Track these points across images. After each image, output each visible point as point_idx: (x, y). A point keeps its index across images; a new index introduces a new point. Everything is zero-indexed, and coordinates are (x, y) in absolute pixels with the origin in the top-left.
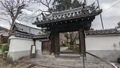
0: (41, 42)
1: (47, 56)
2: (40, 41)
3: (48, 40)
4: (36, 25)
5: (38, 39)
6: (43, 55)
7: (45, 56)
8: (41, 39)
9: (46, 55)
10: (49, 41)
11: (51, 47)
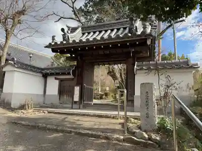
2: (56, 79)
4: (51, 49)
5: (52, 74)
6: (62, 104)
8: (58, 74)
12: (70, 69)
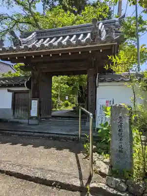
2: (9, 91)
3: (26, 89)
5: (3, 86)
8: (10, 86)
12: (24, 80)
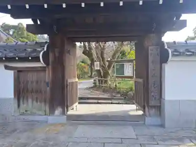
0: (11, 73)
1: (37, 118)
2: (7, 68)
3: (41, 64)
6: (23, 114)
7: (31, 118)
9: (33, 114)
10: (43, 69)
11: (52, 90)
